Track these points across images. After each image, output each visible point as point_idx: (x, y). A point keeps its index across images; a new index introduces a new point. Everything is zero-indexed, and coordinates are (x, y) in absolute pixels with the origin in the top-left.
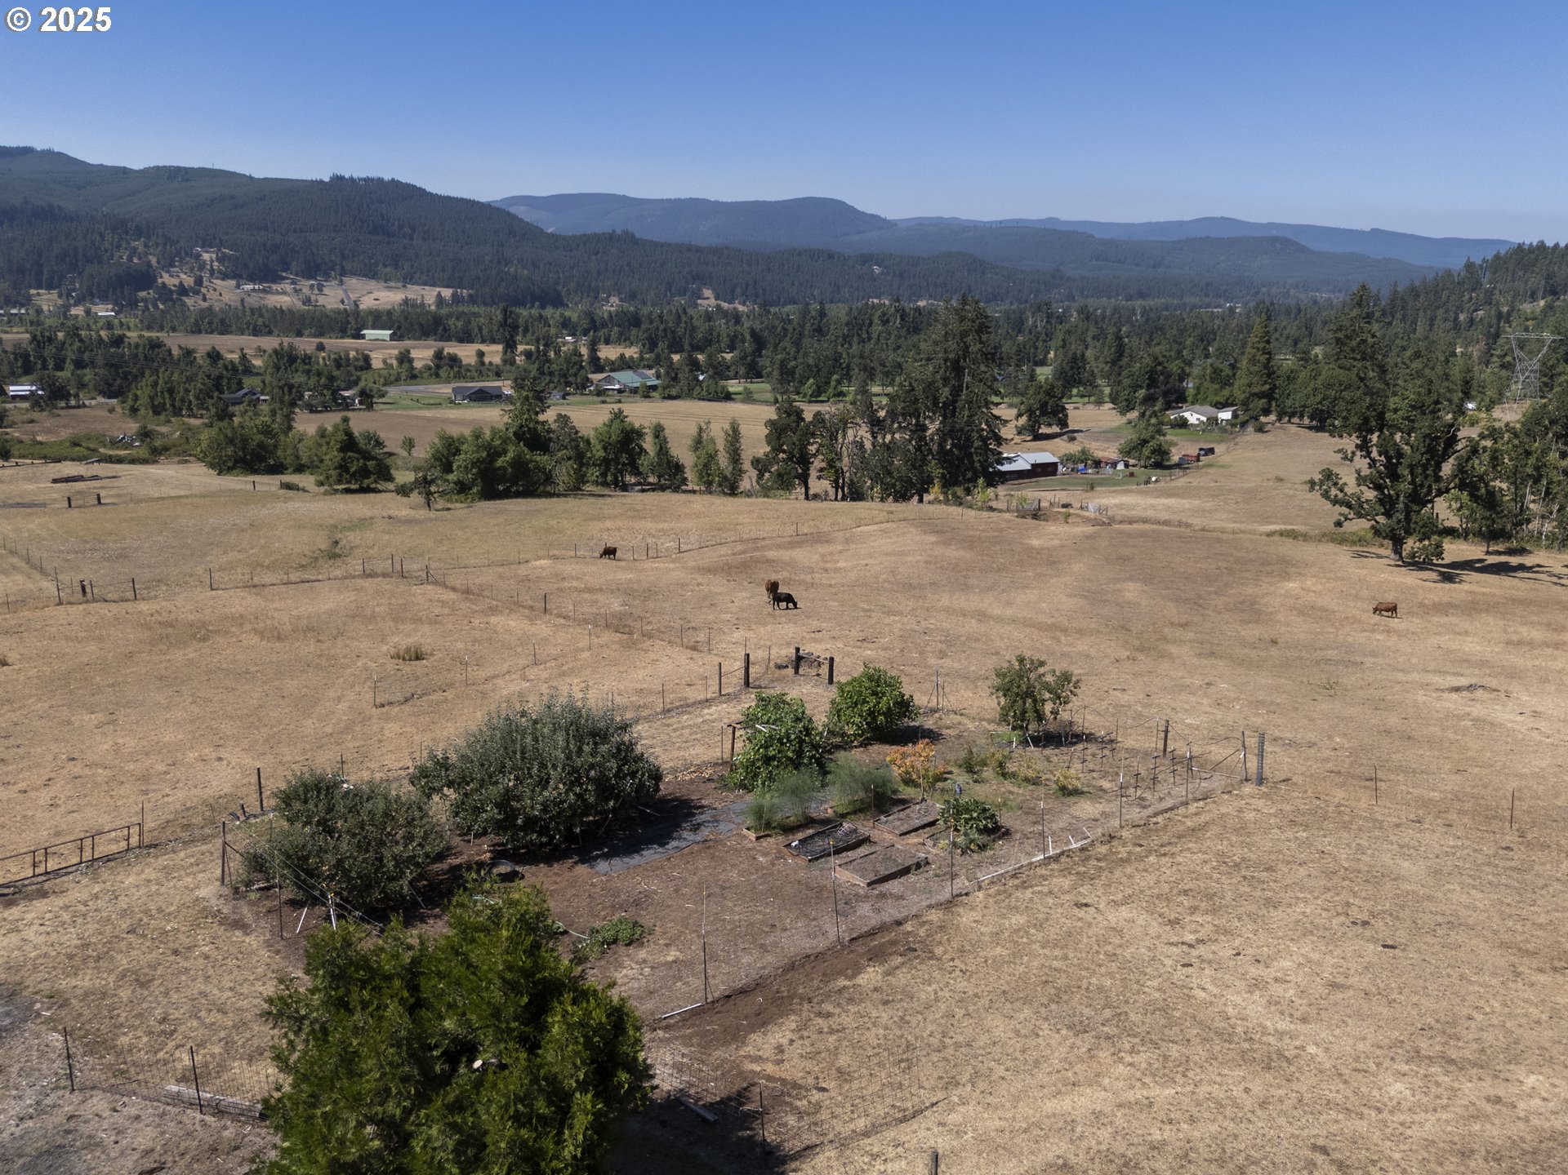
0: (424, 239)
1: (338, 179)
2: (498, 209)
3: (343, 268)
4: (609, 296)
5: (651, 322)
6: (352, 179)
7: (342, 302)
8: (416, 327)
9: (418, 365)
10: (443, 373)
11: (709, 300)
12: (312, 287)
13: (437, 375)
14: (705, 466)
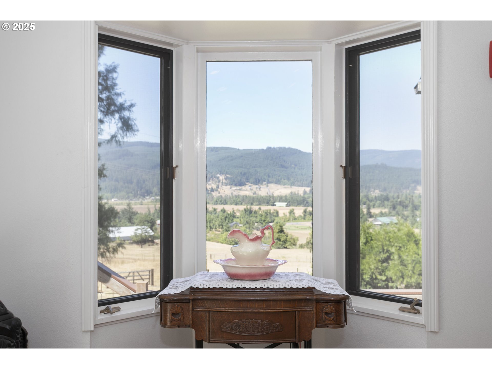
1: (269, 148)
4: (375, 190)
5: (394, 199)
7: (267, 193)
8: (296, 201)
9: (297, 215)
10: (307, 218)
11: (419, 191)
12: (257, 188)
13: (304, 219)
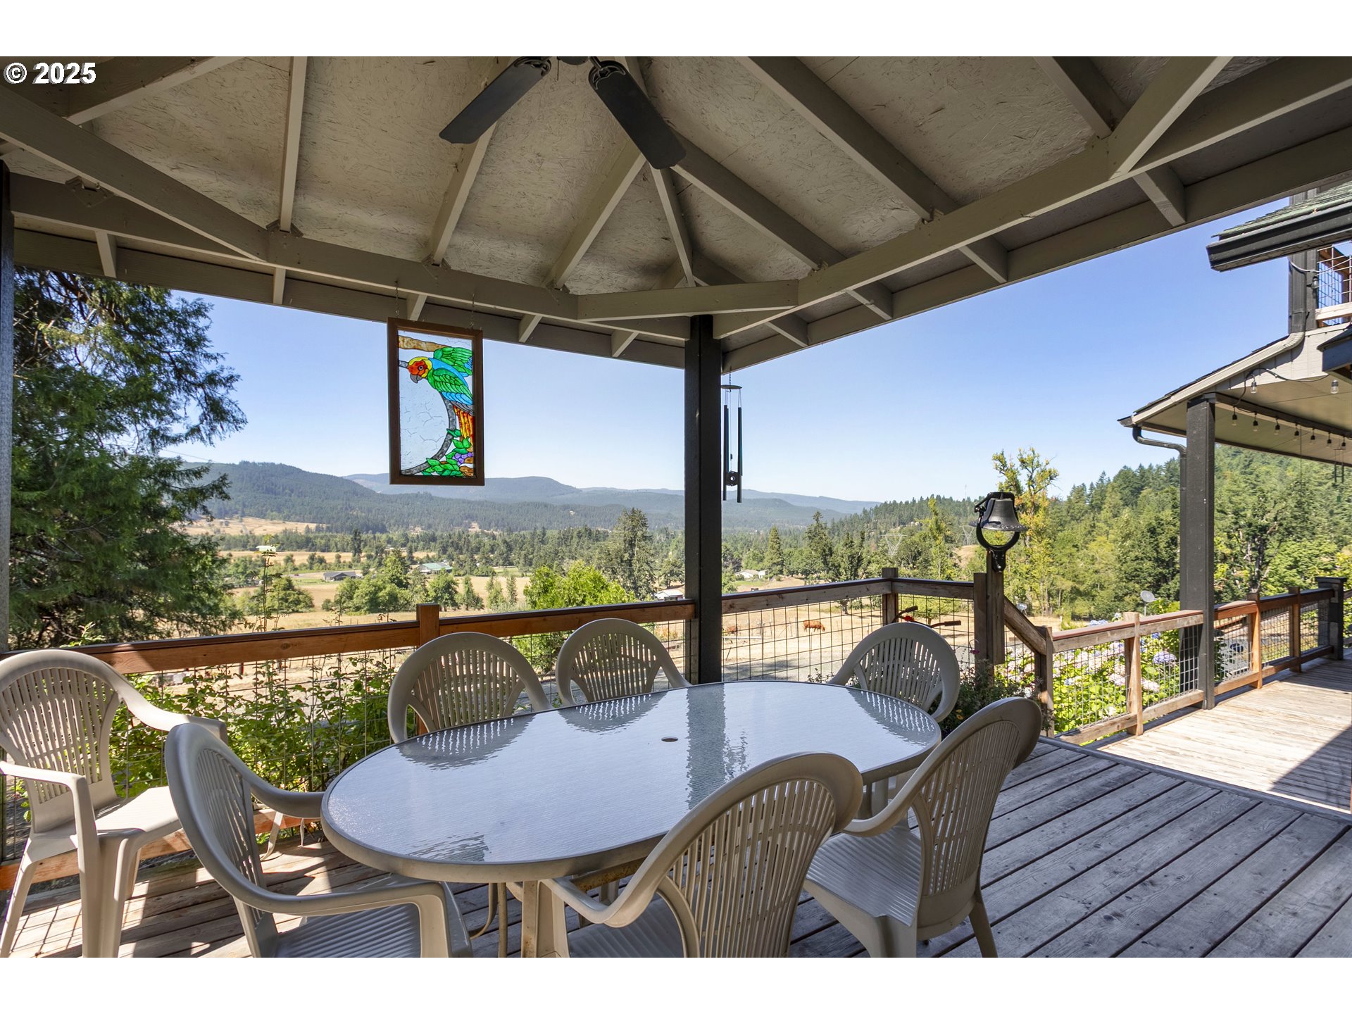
0: (299, 496)
1: (245, 464)
2: (347, 480)
3: (243, 512)
4: (415, 527)
5: (443, 538)
6: (254, 463)
7: (242, 532)
8: (294, 544)
9: (297, 564)
10: (315, 567)
11: (475, 528)
12: (221, 523)
14: (495, 597)
